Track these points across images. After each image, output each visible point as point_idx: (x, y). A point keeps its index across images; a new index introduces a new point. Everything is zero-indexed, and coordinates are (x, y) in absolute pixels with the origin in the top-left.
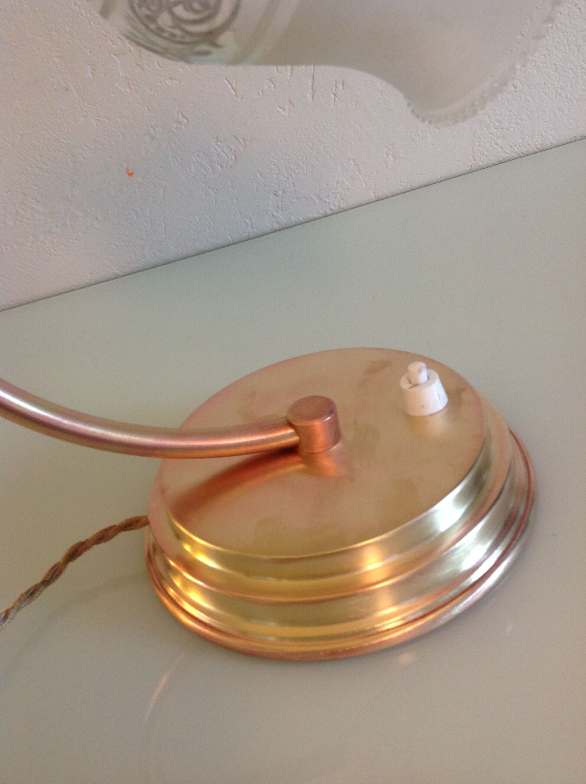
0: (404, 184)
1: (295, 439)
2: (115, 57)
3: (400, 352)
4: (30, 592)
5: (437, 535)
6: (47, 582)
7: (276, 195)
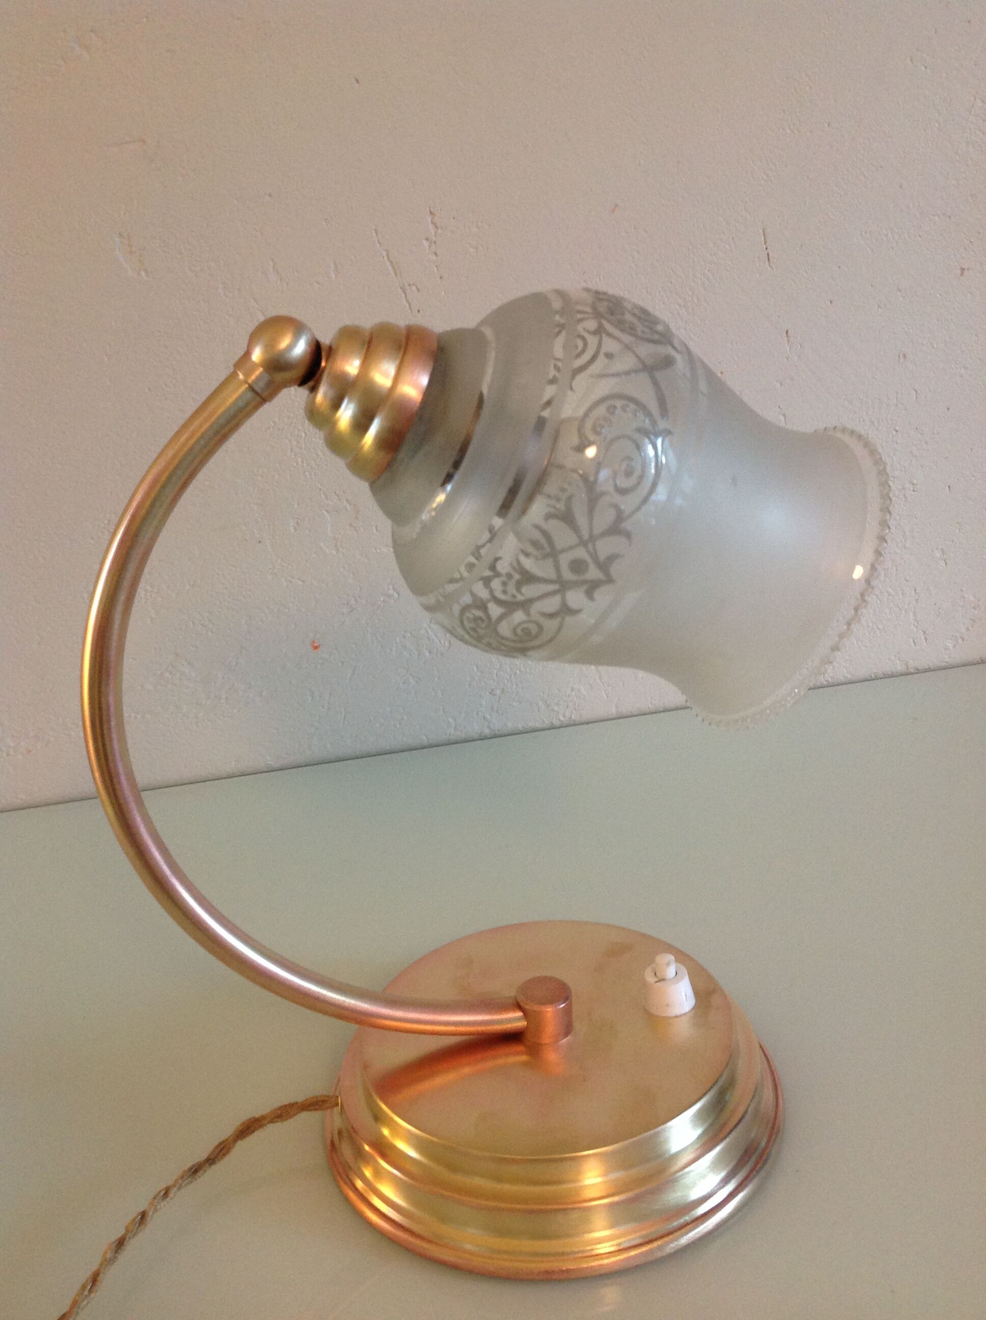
0: (655, 702)
1: (522, 1024)
2: (326, 513)
3: (643, 935)
4: (193, 1170)
5: (667, 1156)
6: (211, 1161)
7: (493, 695)
